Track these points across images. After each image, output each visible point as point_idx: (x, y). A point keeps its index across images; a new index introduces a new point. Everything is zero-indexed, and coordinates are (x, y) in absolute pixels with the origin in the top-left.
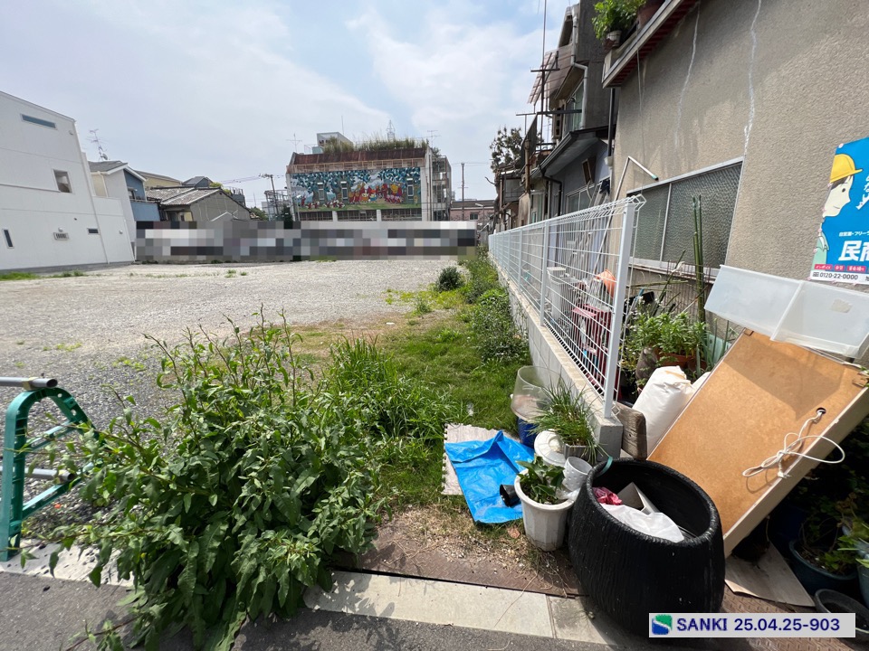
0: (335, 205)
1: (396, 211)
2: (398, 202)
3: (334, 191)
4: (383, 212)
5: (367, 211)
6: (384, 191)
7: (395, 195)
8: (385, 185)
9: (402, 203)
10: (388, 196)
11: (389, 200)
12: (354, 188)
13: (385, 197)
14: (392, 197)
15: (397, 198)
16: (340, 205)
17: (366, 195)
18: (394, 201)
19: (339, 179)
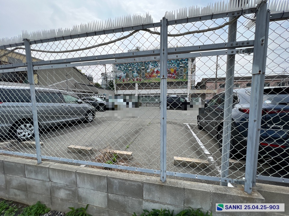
0: (137, 80)
1: (172, 83)
3: (137, 73)
5: (155, 83)
9: (176, 78)
12: (148, 71)
15: (173, 76)
16: (140, 80)
17: (155, 74)
19: (140, 66)
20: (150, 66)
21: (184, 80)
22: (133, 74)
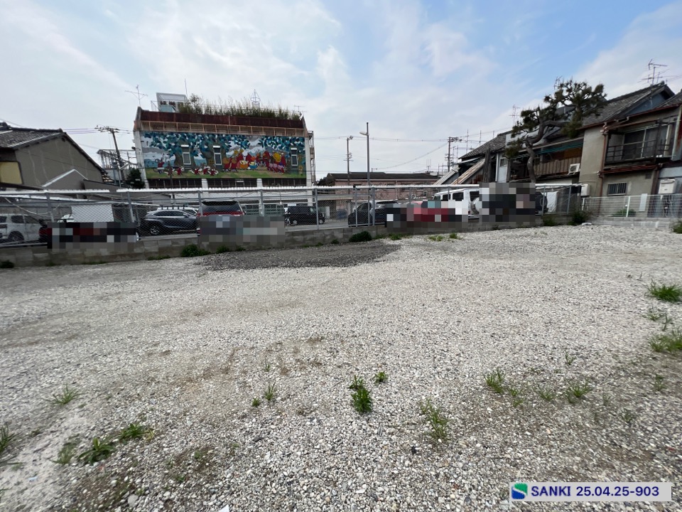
0: (205, 171)
1: (279, 181)
2: (282, 171)
3: (203, 156)
4: (265, 181)
5: (244, 179)
6: (265, 159)
7: (278, 164)
8: (266, 153)
9: (287, 172)
10: (271, 165)
11: (272, 169)
12: (230, 153)
13: (267, 166)
14: (275, 165)
15: (280, 167)
17: (244, 162)
18: (277, 170)
19: (210, 143)
20: (232, 143)
21: (300, 177)
22: (192, 159)
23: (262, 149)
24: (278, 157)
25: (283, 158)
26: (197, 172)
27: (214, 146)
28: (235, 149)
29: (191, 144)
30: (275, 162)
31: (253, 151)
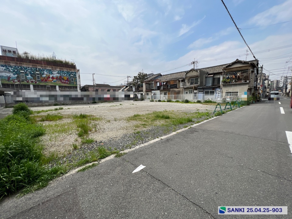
0: (32, 82)
1: (66, 87)
2: (67, 83)
3: (31, 76)
4: (60, 87)
5: (50, 86)
6: (60, 79)
7: (65, 81)
8: (61, 77)
9: (69, 84)
10: (62, 81)
11: (63, 82)
12: (44, 76)
13: (61, 81)
14: (64, 81)
15: (66, 82)
16: (36, 83)
17: (51, 79)
18: (65, 83)
19: (35, 71)
20: (45, 72)
21: (74, 85)
22: (26, 77)
23: (58, 75)
24: (65, 78)
25: (68, 79)
26: (28, 82)
27: (37, 73)
28: (46, 74)
29: (25, 71)
30: (64, 80)
31: (55, 76)
